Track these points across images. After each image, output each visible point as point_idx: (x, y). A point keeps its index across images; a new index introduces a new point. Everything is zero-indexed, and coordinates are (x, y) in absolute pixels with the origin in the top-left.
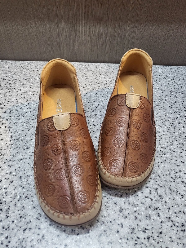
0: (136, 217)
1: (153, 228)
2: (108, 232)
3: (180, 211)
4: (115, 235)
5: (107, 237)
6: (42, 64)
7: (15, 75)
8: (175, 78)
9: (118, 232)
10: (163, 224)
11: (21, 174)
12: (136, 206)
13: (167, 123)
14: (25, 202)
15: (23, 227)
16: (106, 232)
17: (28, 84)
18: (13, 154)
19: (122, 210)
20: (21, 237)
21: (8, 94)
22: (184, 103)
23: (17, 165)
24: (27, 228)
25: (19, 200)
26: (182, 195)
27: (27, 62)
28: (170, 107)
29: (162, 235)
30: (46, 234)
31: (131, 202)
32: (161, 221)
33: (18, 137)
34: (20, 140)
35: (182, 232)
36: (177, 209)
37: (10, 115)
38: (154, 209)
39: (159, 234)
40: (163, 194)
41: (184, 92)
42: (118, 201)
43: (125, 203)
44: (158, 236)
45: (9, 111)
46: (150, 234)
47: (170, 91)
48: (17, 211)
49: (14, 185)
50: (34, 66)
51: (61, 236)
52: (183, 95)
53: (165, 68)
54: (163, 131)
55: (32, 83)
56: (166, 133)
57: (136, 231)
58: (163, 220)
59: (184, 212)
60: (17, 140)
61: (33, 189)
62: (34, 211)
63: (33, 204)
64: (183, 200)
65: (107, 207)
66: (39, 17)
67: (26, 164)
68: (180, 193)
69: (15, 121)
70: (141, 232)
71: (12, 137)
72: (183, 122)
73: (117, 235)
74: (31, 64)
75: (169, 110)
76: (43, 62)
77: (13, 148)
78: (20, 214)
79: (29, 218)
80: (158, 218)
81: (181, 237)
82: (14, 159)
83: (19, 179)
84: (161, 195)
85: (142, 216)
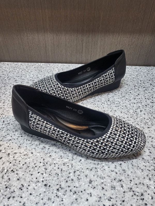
0: (103, 188)
1: (117, 197)
2: (79, 200)
3: (140, 183)
4: (85, 203)
5: (78, 204)
6: (32, 65)
7: (9, 73)
8: (138, 75)
9: (87, 200)
10: (126, 194)
11: (9, 151)
12: (104, 178)
13: (131, 111)
14: (11, 175)
15: (8, 196)
16: (77, 200)
17: (20, 80)
18: (4, 135)
19: (92, 181)
20: (6, 204)
21: (3, 88)
22: (145, 95)
23: (6, 144)
24: (11, 197)
25: (6, 174)
26: (142, 170)
27: (20, 63)
28: (134, 98)
29: (125, 203)
30: (27, 202)
31: (99, 175)
32: (124, 191)
33: (9, 122)
34: (10, 124)
35: (141, 201)
36: (137, 181)
37: (4, 104)
38: (119, 181)
39: (122, 202)
40: (126, 169)
41: (145, 87)
42: (88, 174)
43: (94, 176)
44: (121, 204)
45: (3, 101)
46: (114, 202)
47: (134, 85)
48: (4, 183)
49: (3, 161)
50: (25, 66)
51: (39, 204)
52: (144, 89)
53: (131, 67)
54: (128, 117)
55: (23, 80)
56: (130, 119)
57: (102, 199)
58: (126, 190)
59: (143, 184)
60: (8, 124)
61: (18, 164)
62: (18, 182)
63: (17, 176)
64: (143, 173)
65: (79, 179)
66: (30, 29)
67: (14, 144)
68: (140, 168)
69: (8, 109)
70: (107, 200)
71: (4, 122)
72: (144, 110)
73: (86, 203)
74: (23, 64)
75: (133, 101)
76: (33, 63)
77: (4, 131)
78: (6, 185)
79: (13, 188)
80: (121, 188)
81: (141, 205)
82: (4, 139)
83: (7, 156)
84: (125, 169)
85: (108, 187)
